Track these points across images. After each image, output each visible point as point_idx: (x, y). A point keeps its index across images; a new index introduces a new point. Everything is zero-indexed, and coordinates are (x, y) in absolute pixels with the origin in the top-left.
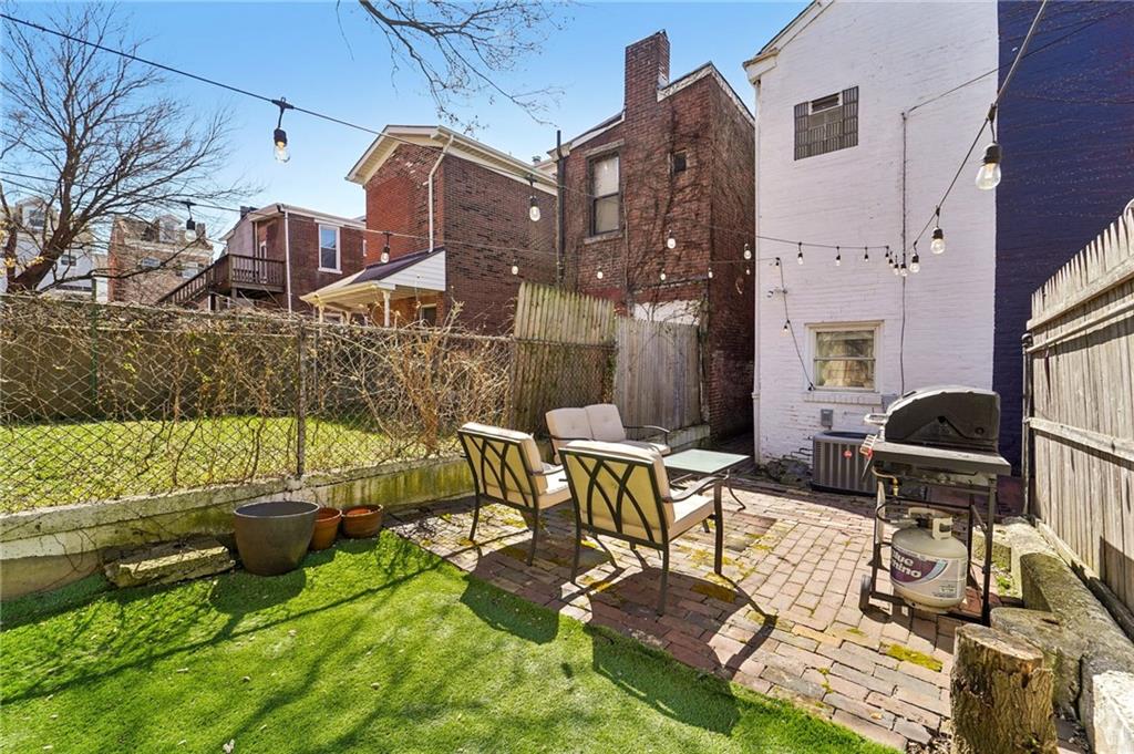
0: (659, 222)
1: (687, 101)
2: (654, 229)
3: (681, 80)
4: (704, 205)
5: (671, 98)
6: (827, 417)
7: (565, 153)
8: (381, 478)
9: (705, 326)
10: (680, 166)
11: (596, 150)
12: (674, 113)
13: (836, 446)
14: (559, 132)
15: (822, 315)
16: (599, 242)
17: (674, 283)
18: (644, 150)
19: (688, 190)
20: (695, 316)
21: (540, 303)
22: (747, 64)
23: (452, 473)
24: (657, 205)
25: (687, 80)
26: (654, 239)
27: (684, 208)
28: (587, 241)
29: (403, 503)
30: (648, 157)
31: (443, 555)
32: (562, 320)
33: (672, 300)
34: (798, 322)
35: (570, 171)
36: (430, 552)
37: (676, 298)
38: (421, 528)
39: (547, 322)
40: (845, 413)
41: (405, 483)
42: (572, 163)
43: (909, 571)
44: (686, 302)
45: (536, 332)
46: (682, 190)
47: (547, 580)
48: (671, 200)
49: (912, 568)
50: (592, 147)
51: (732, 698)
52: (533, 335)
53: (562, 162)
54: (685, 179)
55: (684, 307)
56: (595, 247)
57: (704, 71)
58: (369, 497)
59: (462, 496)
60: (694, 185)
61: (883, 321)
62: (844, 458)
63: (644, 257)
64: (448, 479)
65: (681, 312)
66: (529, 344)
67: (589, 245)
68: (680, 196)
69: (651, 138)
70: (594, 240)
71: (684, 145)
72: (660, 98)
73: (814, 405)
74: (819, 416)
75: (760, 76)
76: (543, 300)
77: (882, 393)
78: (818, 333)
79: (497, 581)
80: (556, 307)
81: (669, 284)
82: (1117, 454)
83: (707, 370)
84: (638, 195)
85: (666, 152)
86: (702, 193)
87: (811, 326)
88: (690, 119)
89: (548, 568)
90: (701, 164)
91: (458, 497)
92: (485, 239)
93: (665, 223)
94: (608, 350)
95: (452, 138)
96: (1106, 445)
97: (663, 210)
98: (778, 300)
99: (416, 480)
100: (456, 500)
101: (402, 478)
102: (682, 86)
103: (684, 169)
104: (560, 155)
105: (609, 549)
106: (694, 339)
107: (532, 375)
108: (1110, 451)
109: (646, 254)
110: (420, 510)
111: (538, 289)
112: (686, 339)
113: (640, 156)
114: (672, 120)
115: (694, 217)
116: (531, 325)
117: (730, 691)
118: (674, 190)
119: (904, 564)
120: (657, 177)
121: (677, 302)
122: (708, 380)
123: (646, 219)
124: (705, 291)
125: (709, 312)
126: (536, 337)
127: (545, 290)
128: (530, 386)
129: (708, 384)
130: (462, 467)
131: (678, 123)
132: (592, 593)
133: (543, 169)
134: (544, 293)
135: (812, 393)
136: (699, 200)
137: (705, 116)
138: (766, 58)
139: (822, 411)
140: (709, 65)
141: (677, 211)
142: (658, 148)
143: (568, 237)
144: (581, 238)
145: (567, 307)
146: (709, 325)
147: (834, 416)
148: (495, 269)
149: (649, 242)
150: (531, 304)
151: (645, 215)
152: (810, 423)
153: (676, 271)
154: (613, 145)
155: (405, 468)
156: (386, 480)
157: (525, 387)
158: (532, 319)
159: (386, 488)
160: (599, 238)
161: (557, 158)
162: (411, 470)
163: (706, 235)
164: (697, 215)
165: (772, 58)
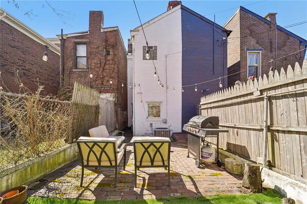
0: (101, 69)
1: (110, 35)
2: (99, 70)
3: (109, 28)
4: (116, 66)
5: (106, 32)
6: (151, 125)
7: (65, 38)
8: (18, 172)
9: (117, 101)
10: (108, 53)
11: (77, 40)
12: (106, 37)
13: (160, 131)
14: (62, 30)
15: (149, 100)
16: (79, 71)
17: (106, 88)
18: (96, 45)
19: (111, 61)
20: (113, 98)
21: (80, 90)
22: (131, 31)
23: (51, 161)
24: (100, 63)
25: (110, 29)
26: (100, 74)
27: (110, 66)
28: (74, 70)
29: (30, 180)
30: (98, 48)
31: (75, 197)
32: (86, 96)
33: (106, 93)
34: (144, 101)
35: (66, 45)
36: (67, 198)
37: (107, 92)
38: (50, 190)
39: (82, 97)
40: (155, 123)
41: (31, 171)
42: (68, 42)
43: (207, 156)
44: (110, 94)
45: (79, 101)
46: (109, 61)
47: (127, 190)
48: (105, 63)
49: (208, 155)
50: (76, 39)
51: (208, 200)
52: (78, 101)
53: (63, 41)
54: (110, 57)
55: (110, 95)
56: (77, 73)
57: (116, 28)
58: (11, 184)
59: (56, 169)
60: (113, 60)
61: (162, 102)
62: (162, 134)
63: (96, 79)
64: (49, 164)
65: (109, 97)
66: (76, 104)
67: (75, 72)
68: (108, 62)
69: (98, 42)
70: (77, 70)
71: (109, 47)
72: (102, 31)
73: (148, 122)
74: (149, 125)
75: (134, 35)
76: (81, 88)
77: (162, 118)
78: (148, 104)
79: (110, 198)
80: (85, 92)
81: (105, 88)
82: (236, 126)
83: (117, 114)
84: (94, 59)
85: (104, 48)
86: (115, 63)
87: (147, 102)
88: (111, 40)
89: (123, 186)
90: (115, 55)
91: (54, 170)
92: (23, 62)
93: (103, 69)
94: (97, 107)
95: (5, 14)
96: (233, 125)
97: (103, 65)
98: (139, 95)
99: (36, 167)
100: (53, 172)
101: (29, 169)
102: (109, 30)
103: (109, 54)
104: (62, 38)
105: (132, 172)
106: (114, 105)
107: (77, 116)
108: (234, 126)
109: (97, 78)
110: (40, 181)
111: (80, 84)
112: (113, 104)
113: (95, 47)
114: (106, 39)
115: (113, 69)
116: (77, 97)
117: (206, 198)
118: (106, 60)
119: (206, 155)
120: (101, 55)
121: (107, 94)
122: (117, 117)
123: (97, 67)
124: (116, 91)
125: (117, 97)
126: (78, 102)
127: (82, 85)
128: (76, 121)
129: (117, 118)
130: (55, 157)
131: (108, 40)
132: (145, 188)
133: (50, 41)
134: (82, 86)
135: (148, 119)
136: (114, 65)
137: (116, 41)
138: (136, 31)
139: (150, 123)
140: (117, 27)
141: (107, 66)
142: (101, 46)
143: (66, 68)
144: (71, 69)
145: (87, 92)
146: (118, 101)
147: (153, 124)
148: (27, 74)
149: (98, 74)
150: (78, 90)
151: (96, 66)
152: (147, 126)
153: (107, 84)
154: (84, 40)
155: (30, 163)
156: (21, 172)
157: (74, 121)
158: (78, 96)
159: (21, 176)
160: (79, 70)
161: (61, 38)
162: (34, 164)
163: (116, 75)
164: (114, 69)
165: (137, 32)
